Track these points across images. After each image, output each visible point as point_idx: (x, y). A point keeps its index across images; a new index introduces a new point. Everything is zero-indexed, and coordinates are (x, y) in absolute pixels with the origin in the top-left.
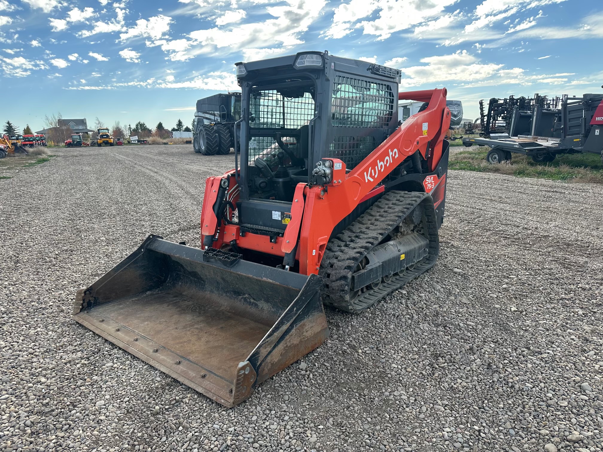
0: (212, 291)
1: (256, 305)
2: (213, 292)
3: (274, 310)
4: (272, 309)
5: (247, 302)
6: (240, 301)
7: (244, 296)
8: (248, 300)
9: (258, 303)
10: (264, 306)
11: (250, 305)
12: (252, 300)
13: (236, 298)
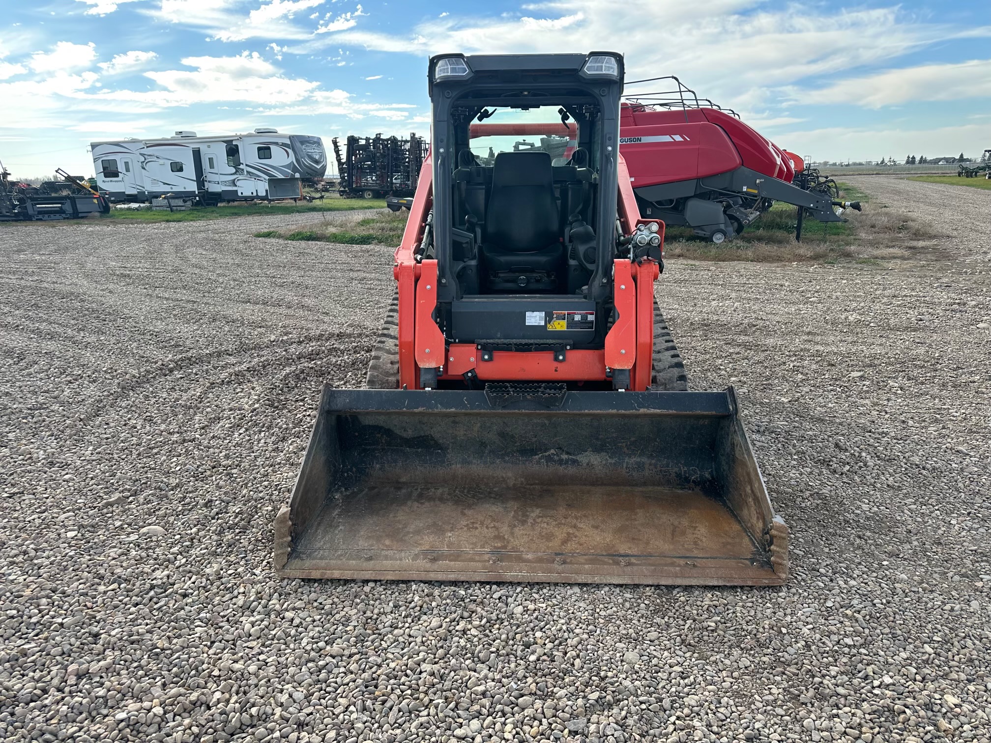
0: (465, 462)
1: (574, 462)
2: (469, 463)
3: (613, 461)
4: (610, 461)
5: (555, 461)
6: (538, 463)
7: (547, 454)
8: (556, 458)
9: (579, 458)
10: (592, 460)
11: (561, 464)
12: (564, 457)
13: (527, 461)
